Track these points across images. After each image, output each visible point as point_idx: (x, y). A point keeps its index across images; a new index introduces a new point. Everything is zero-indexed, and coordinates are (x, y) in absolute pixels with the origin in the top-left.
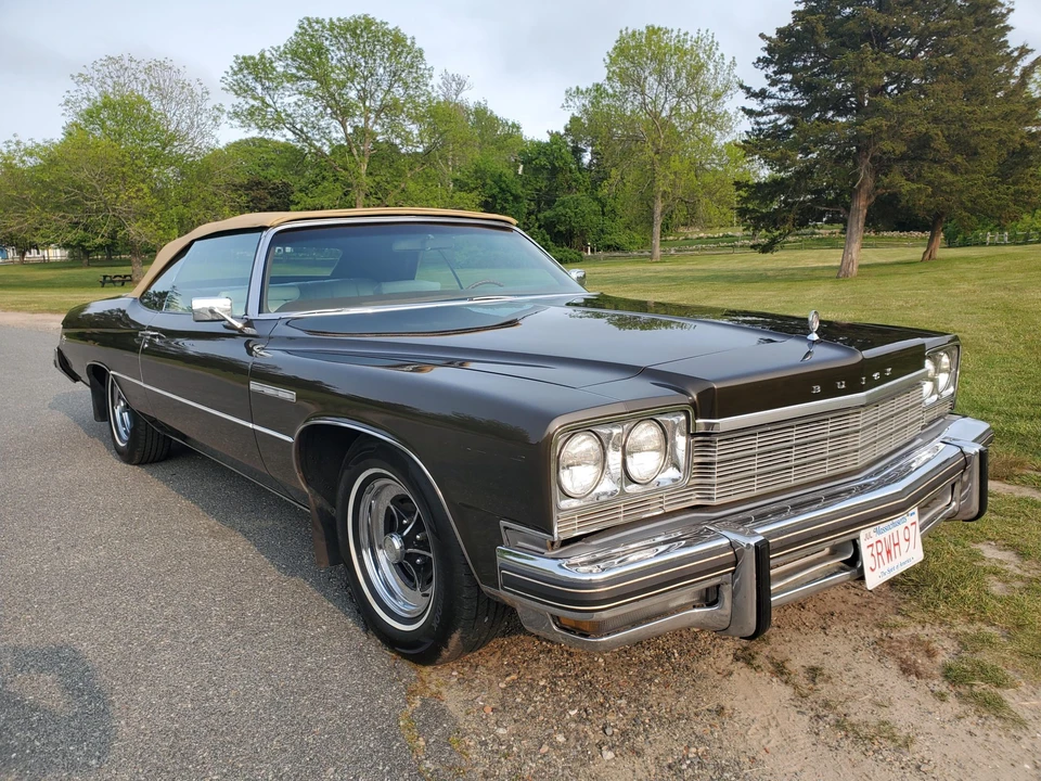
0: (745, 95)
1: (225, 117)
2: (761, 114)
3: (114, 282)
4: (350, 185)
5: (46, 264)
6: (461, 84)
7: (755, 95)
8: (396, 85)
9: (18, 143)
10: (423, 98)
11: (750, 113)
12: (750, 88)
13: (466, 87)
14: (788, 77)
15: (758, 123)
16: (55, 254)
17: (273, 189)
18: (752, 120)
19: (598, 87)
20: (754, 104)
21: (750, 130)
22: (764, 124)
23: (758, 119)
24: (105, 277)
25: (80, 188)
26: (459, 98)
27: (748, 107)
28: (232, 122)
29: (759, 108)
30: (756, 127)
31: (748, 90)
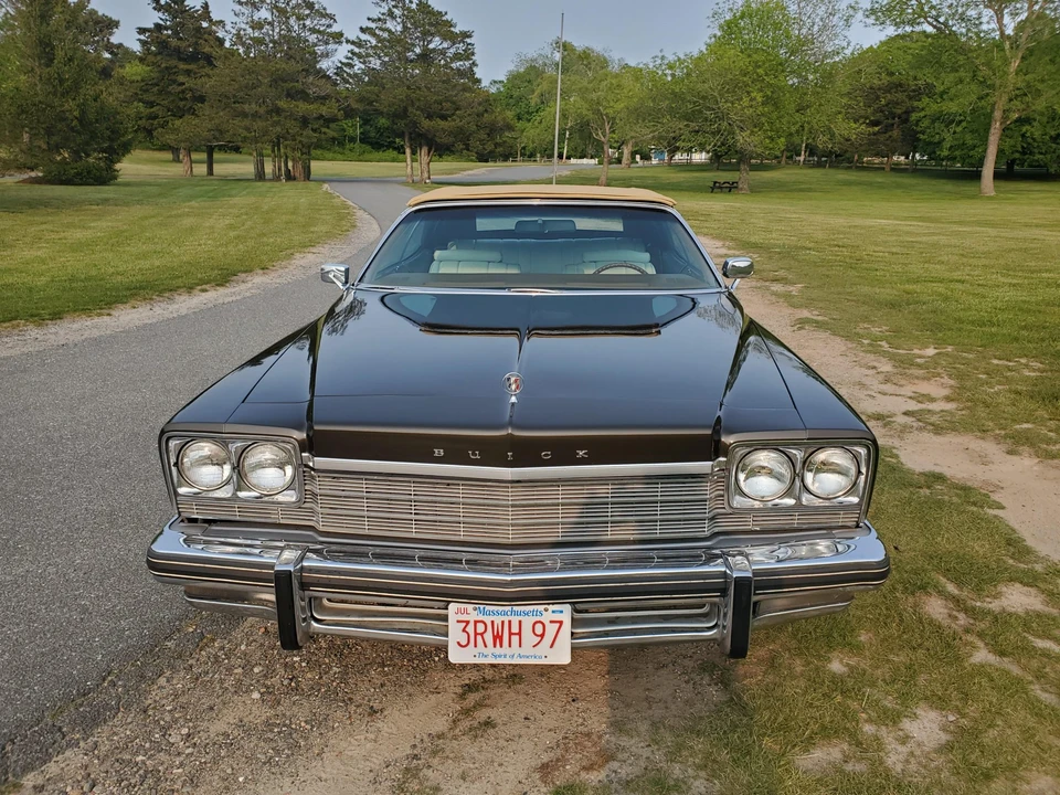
1: (860, 15)
3: (721, 188)
4: (992, 87)
5: (689, 166)
9: (663, 58)
16: (699, 157)
17: (914, 91)
24: (715, 183)
25: (704, 98)
28: (867, 20)
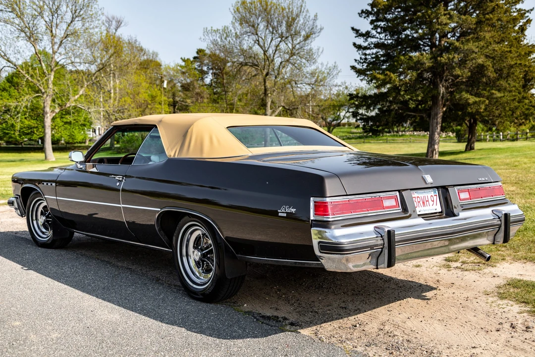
0: (355, 35)
2: (366, 48)
6: (119, 24)
7: (362, 35)
8: (77, 19)
10: (97, 30)
11: (359, 47)
12: (359, 30)
13: (122, 25)
14: (382, 24)
15: (365, 54)
18: (360, 52)
19: (225, 29)
20: (360, 41)
21: (359, 59)
22: (369, 55)
23: (364, 52)
26: (118, 33)
27: (357, 43)
29: (366, 44)
30: (363, 57)
31: (357, 31)
